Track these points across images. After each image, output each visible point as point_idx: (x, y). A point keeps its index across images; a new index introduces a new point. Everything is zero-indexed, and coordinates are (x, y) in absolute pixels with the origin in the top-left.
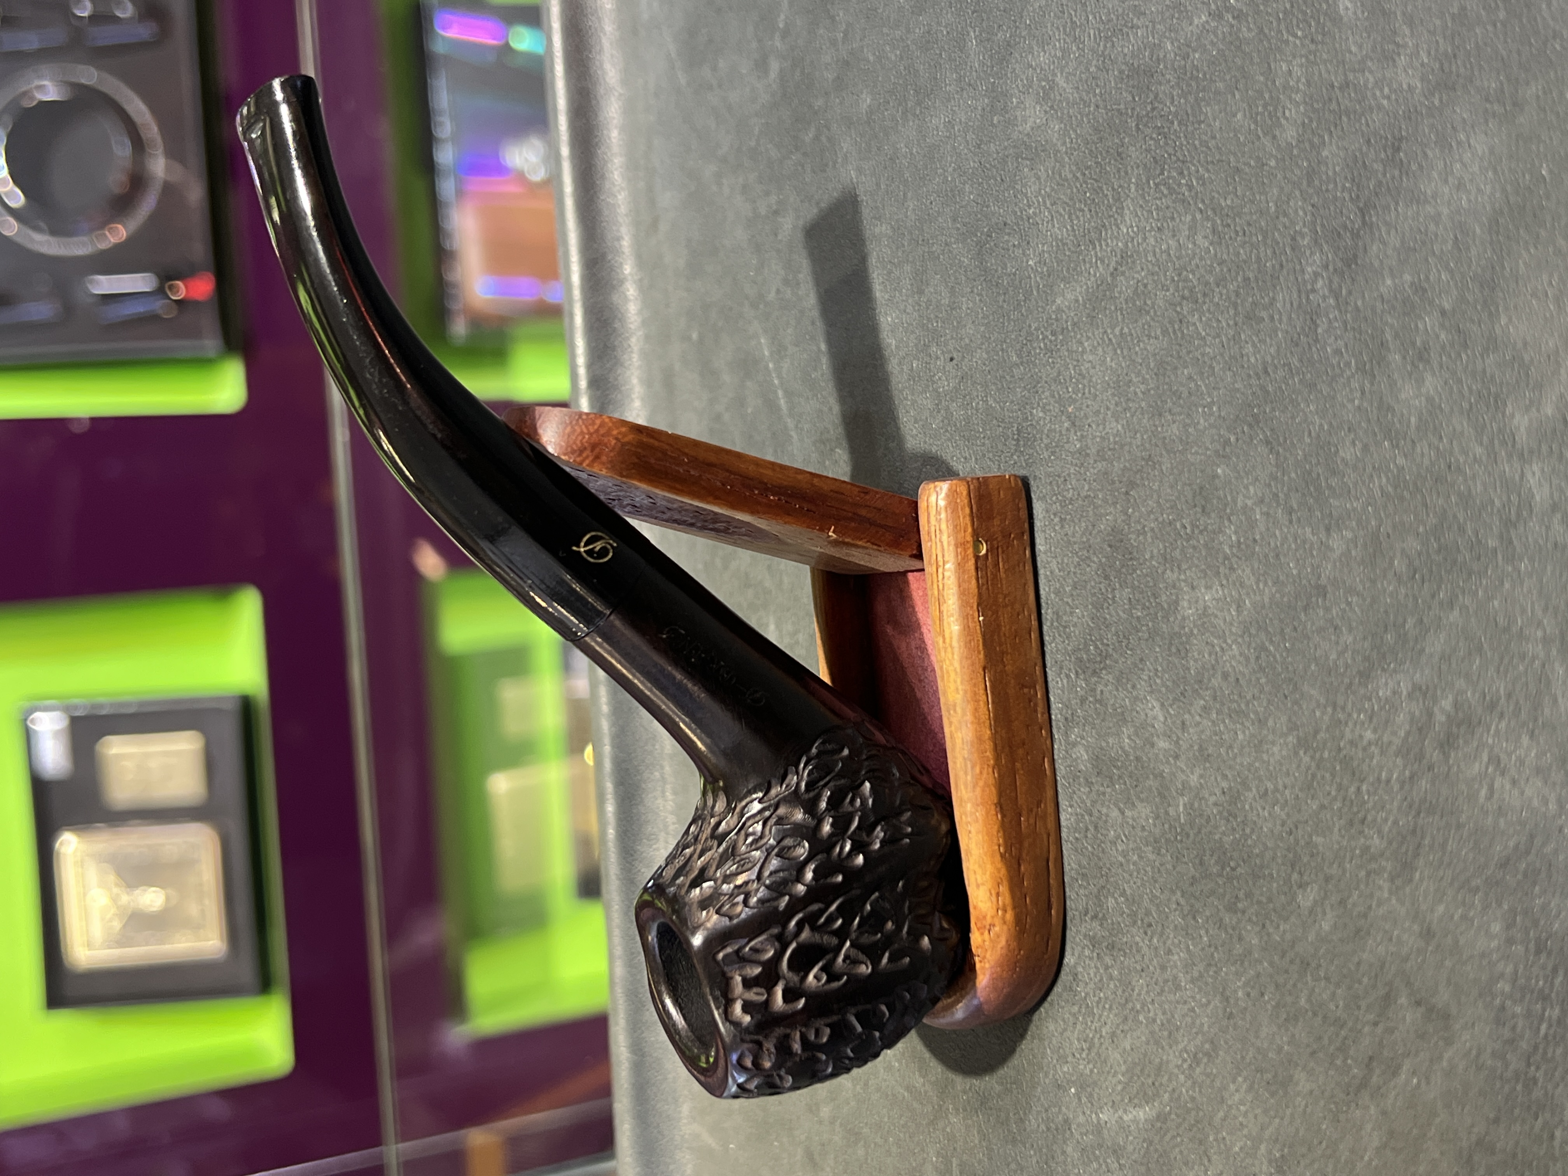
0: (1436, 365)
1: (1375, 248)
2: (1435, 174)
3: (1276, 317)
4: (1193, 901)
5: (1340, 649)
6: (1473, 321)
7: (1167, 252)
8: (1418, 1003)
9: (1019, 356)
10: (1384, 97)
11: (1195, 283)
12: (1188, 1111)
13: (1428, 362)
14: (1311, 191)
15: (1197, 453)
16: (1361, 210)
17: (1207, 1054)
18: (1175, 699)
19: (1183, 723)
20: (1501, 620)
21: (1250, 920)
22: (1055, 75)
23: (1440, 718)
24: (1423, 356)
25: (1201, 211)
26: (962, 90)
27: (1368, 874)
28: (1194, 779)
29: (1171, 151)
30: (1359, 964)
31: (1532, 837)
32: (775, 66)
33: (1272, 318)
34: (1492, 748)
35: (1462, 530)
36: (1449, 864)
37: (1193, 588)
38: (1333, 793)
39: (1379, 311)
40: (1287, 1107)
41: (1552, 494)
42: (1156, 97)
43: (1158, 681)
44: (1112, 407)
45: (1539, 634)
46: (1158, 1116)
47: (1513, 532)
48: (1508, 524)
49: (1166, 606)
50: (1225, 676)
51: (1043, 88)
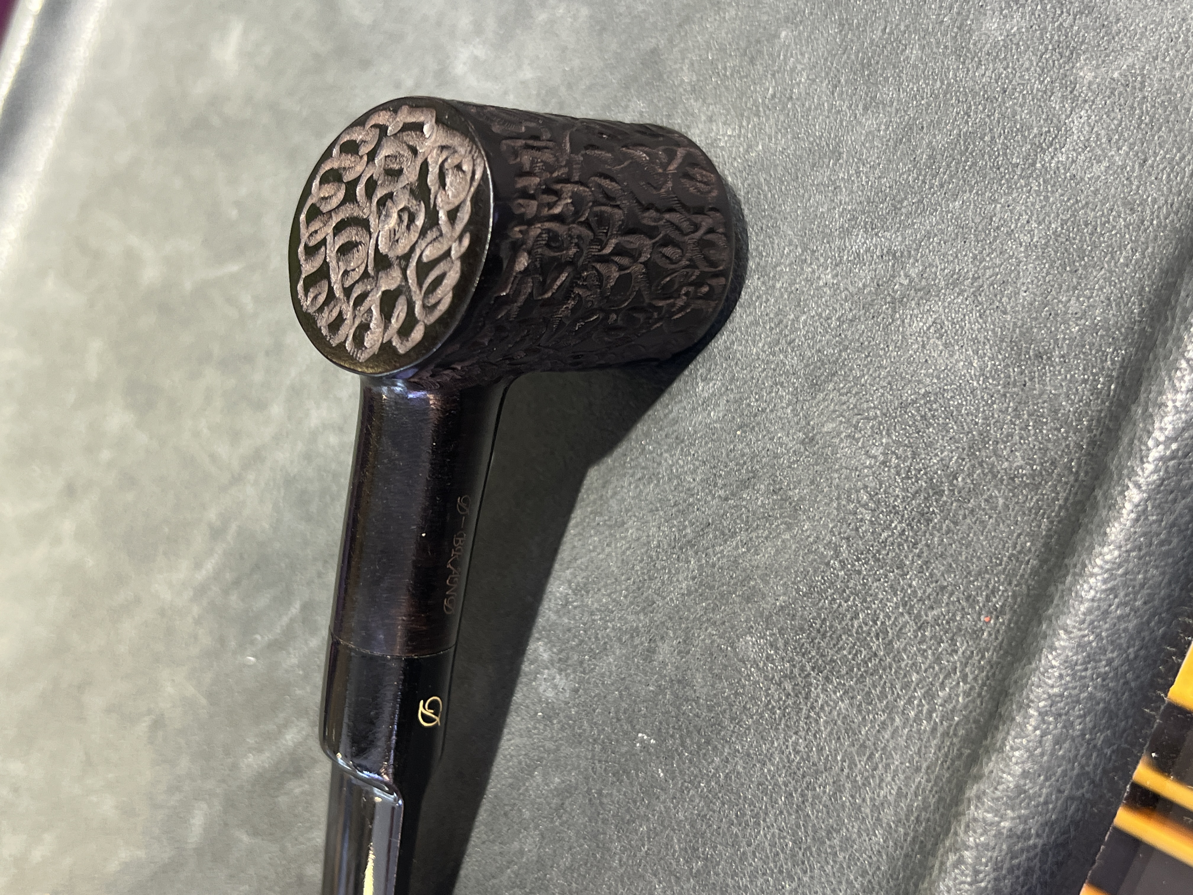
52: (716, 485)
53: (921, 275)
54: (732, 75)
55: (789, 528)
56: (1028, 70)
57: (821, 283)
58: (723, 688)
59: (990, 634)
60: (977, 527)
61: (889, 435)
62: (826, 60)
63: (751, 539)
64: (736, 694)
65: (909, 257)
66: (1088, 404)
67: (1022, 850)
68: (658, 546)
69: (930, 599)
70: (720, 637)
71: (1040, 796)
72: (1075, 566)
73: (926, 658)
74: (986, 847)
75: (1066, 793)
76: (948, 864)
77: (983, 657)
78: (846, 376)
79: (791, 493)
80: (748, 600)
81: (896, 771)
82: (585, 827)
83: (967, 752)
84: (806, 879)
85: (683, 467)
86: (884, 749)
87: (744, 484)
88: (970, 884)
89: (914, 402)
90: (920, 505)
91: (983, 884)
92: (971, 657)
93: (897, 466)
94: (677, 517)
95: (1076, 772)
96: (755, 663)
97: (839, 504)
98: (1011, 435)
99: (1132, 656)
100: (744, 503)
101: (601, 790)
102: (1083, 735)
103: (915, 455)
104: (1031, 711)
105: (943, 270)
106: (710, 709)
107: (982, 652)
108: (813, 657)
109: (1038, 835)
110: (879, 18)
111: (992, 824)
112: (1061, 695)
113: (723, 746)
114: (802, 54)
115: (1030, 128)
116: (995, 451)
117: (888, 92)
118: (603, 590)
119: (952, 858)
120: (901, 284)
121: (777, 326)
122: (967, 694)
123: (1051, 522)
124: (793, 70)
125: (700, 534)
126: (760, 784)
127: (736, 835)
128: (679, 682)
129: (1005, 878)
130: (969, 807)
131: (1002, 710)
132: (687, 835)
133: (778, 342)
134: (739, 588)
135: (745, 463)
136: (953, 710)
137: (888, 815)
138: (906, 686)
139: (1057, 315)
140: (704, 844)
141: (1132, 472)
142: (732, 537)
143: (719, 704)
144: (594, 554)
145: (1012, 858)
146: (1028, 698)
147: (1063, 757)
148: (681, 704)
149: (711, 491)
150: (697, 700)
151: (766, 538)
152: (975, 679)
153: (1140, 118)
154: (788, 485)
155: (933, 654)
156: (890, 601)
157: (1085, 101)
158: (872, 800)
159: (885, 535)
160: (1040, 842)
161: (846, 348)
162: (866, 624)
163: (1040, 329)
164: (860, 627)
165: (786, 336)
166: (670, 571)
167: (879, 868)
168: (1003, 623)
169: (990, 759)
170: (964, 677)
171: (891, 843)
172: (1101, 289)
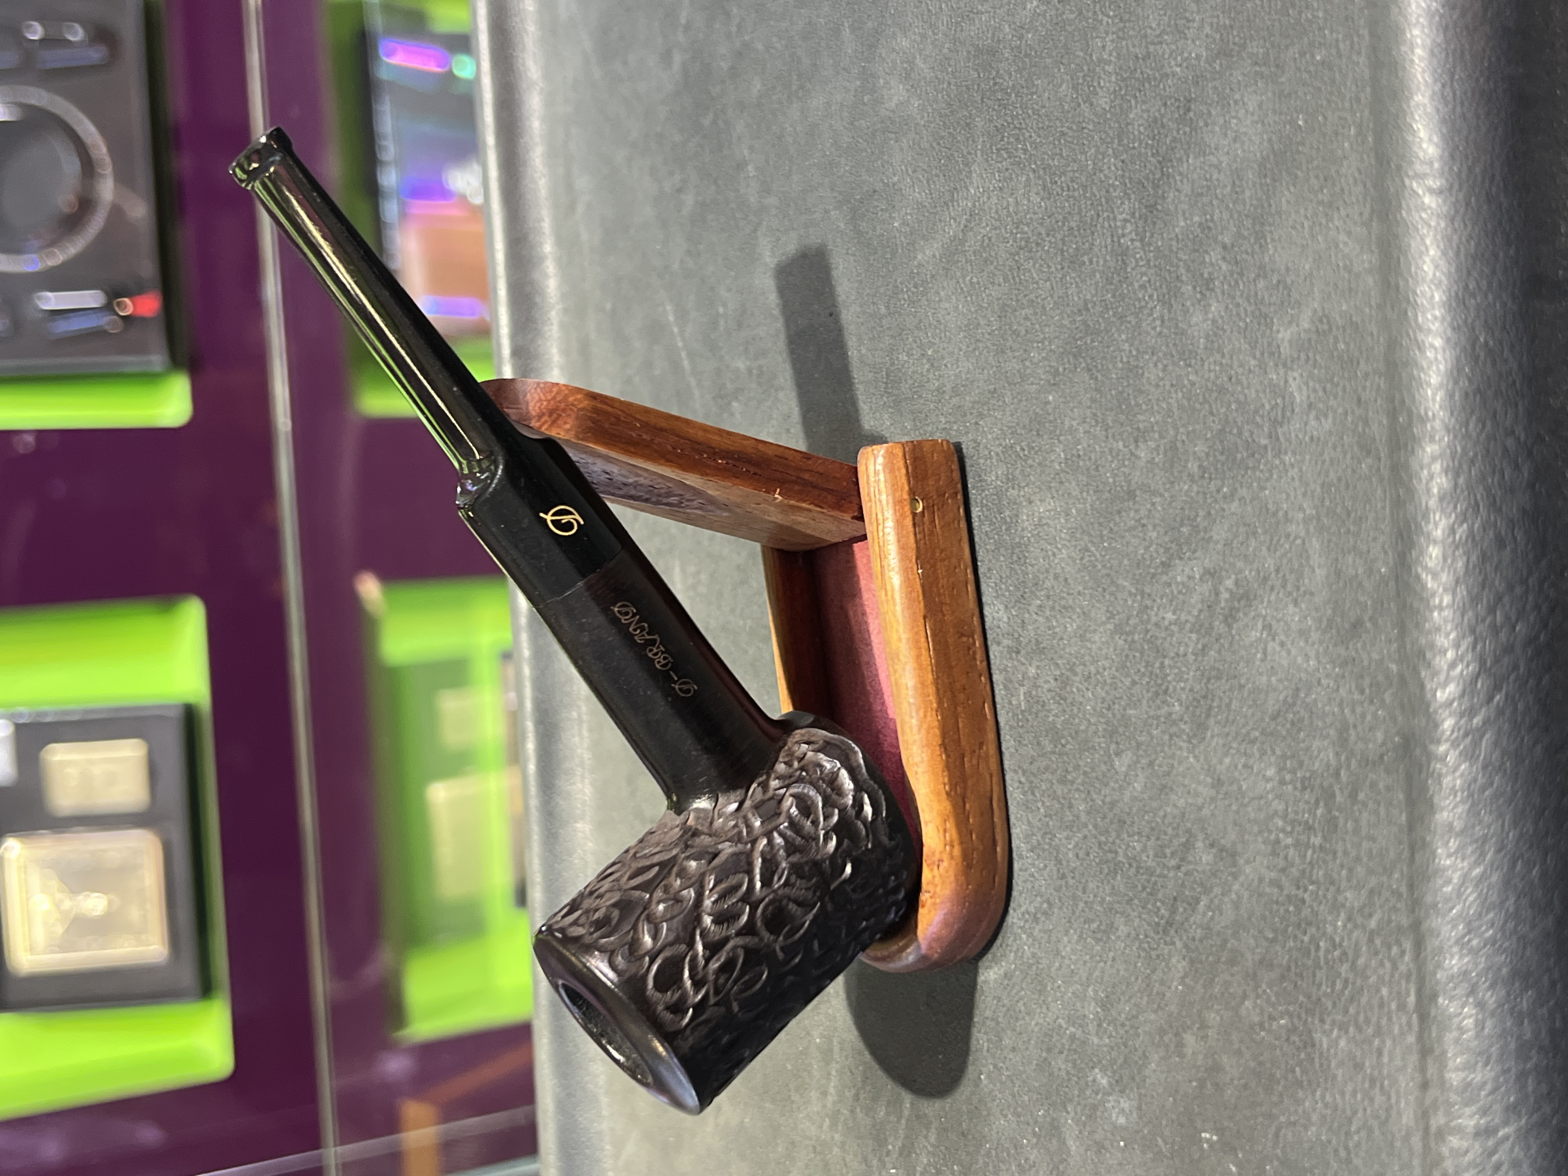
0: (1218, 291)
1: (1171, 195)
2: (1217, 129)
3: (1095, 260)
4: (1033, 779)
5: (1147, 543)
6: (1247, 253)
7: (1007, 208)
8: (1212, 845)
9: (887, 308)
10: (1177, 65)
11: (1030, 234)
12: (1030, 966)
13: (1213, 290)
14: (1121, 148)
15: (1032, 384)
16: (1160, 162)
17: (1045, 913)
18: (1016, 601)
19: (1023, 621)
20: (1270, 506)
21: (1077, 790)
22: (915, 58)
23: (1225, 595)
24: (1208, 284)
25: (1034, 171)
26: (838, 73)
27: (1171, 736)
28: (1032, 671)
29: (1009, 120)
30: (1165, 816)
31: (1297, 690)
32: (678, 58)
33: (1091, 262)
34: (1265, 617)
35: (1240, 433)
36: (1234, 721)
37: (1030, 502)
38: (1143, 670)
39: (1174, 249)
40: (1110, 950)
41: (1309, 396)
42: (998, 72)
43: (1003, 587)
44: (964, 347)
45: (1301, 515)
46: (1006, 974)
47: (1280, 431)
48: (1276, 423)
49: (1008, 520)
50: (1056, 577)
51: (905, 69)
79: (1223, 841)
86: (1389, 1075)
89: (1279, 711)
90: (1323, 814)
94: (1149, 901)
95: (1513, 1046)
97: (1263, 838)
99: (1512, 910)
100: (1192, 866)
105: (1250, 572)
115: (1262, 406)
116: (1358, 735)
118: (1122, 998)
120: (1226, 600)
121: (1150, 679)
124: (1071, 428)
128: (1212, 1069)
133: (1157, 695)
157: (1293, 361)
159: (1309, 855)
162: (1329, 952)
164: (1325, 956)
166: (1164, 958)
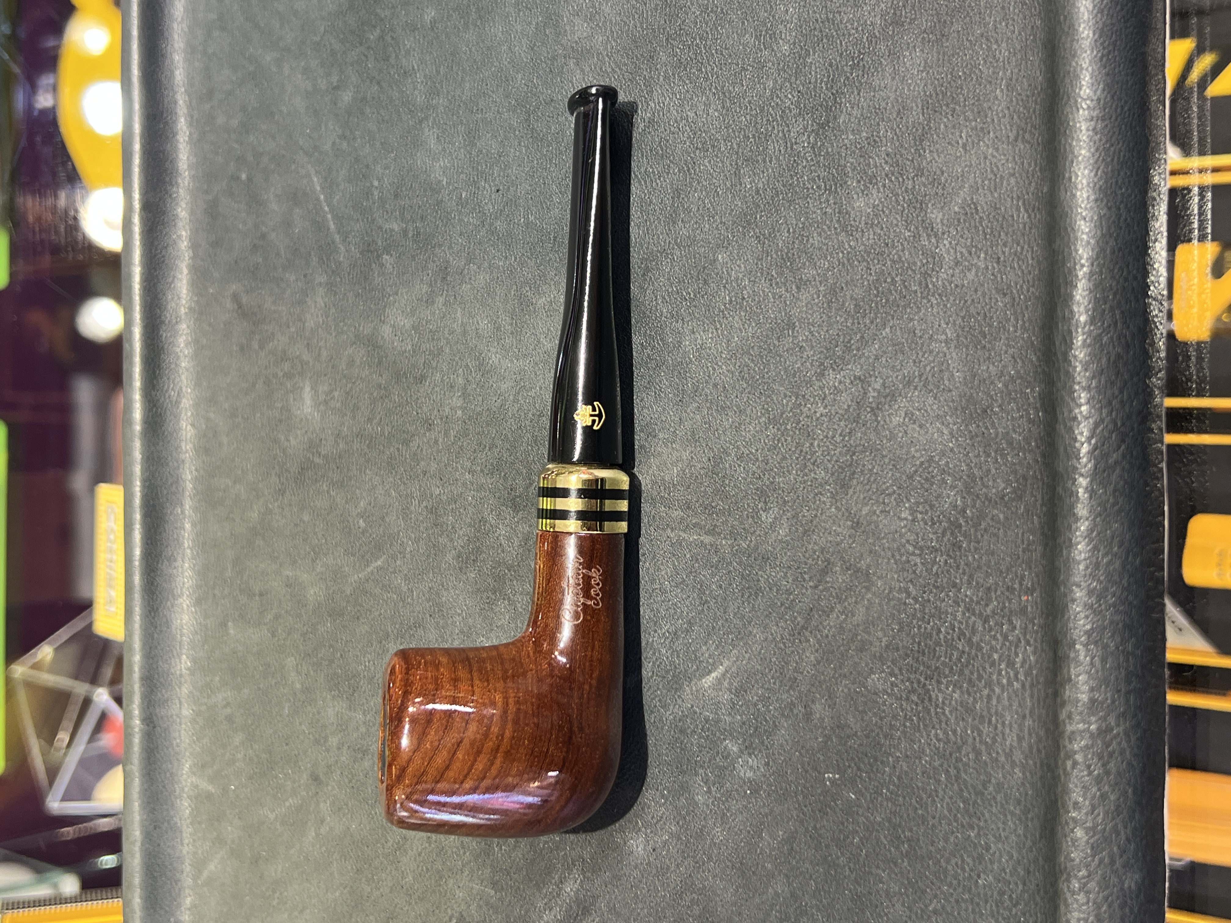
0: (880, 185)
1: (842, 117)
5: (803, 360)
13: (876, 184)
14: (798, 83)
16: (833, 94)
20: (917, 332)
23: (873, 394)
24: (872, 180)
30: (806, 551)
31: (933, 456)
36: (875, 480)
37: (693, 332)
41: (956, 257)
52: (804, 580)
53: (884, 384)
54: (695, 296)
55: (868, 589)
56: (897, 225)
57: (818, 415)
58: (870, 718)
59: (1032, 607)
60: (993, 540)
61: (909, 500)
62: (757, 264)
63: (845, 607)
64: (881, 719)
65: (871, 376)
66: (1030, 430)
67: (1112, 740)
68: (783, 638)
69: (982, 600)
70: (853, 684)
71: (1107, 699)
72: (1064, 542)
73: (998, 640)
74: (1087, 747)
75: (1123, 690)
76: (1069, 768)
77: (1034, 625)
78: (862, 471)
79: (859, 565)
80: (861, 650)
81: (1010, 724)
82: (815, 857)
83: (1050, 691)
84: (982, 824)
85: (776, 577)
86: (996, 713)
87: (825, 572)
88: (1088, 775)
89: (916, 471)
90: (949, 539)
91: (1096, 772)
92: (1026, 628)
93: (923, 519)
94: (787, 613)
95: (1123, 674)
96: (885, 692)
97: (895, 560)
98: (989, 471)
99: (1126, 585)
100: (829, 585)
101: (815, 826)
102: (1117, 648)
103: (932, 507)
104: (1077, 646)
105: (897, 377)
106: (867, 737)
107: (1032, 621)
108: (922, 671)
109: (1118, 725)
110: (782, 224)
111: (1084, 731)
112: (1092, 629)
113: (888, 758)
114: (739, 266)
115: (915, 264)
116: (983, 484)
117: (809, 272)
118: (756, 685)
119: (1069, 763)
120: (873, 397)
121: (800, 455)
122: (1034, 653)
123: (1040, 517)
124: (737, 279)
125: (808, 620)
126: (923, 773)
127: (923, 815)
128: (838, 727)
129: (1108, 763)
130: (1065, 726)
131: (1060, 654)
132: (889, 830)
133: (805, 466)
134: (851, 645)
135: (818, 557)
136: (1030, 668)
137: (1018, 756)
138: (993, 664)
139: (984, 380)
140: (903, 832)
141: (1075, 469)
142: (831, 611)
143: (872, 731)
144: (738, 663)
145: (1107, 747)
146: (1071, 639)
147: (1111, 668)
148: (846, 742)
149: (803, 586)
150: (856, 734)
151: (856, 602)
152: (1035, 641)
153: (984, 232)
154: (855, 560)
155: (1001, 635)
156: (958, 611)
157: (943, 233)
158: (1004, 750)
159: (935, 569)
160: (1121, 729)
161: (854, 454)
162: (948, 634)
163: (977, 393)
164: (945, 637)
165: (809, 459)
166: (798, 652)
167: (1027, 794)
168: (1037, 597)
169: (1065, 689)
170: (1028, 643)
171: (1028, 774)
172: (1006, 352)
